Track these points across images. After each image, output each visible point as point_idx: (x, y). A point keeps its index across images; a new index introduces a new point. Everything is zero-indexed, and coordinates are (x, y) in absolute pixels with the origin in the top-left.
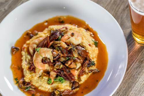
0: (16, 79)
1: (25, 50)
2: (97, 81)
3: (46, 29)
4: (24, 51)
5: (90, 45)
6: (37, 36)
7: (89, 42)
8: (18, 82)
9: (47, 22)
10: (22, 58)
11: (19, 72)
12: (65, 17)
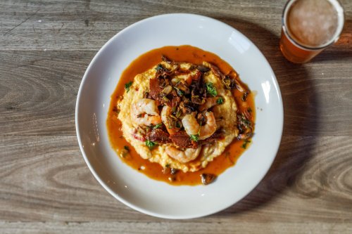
0: (244, 147)
1: (198, 164)
2: (178, 49)
3: (151, 160)
4: (201, 165)
5: (137, 90)
6: (170, 162)
7: (133, 93)
8: (248, 141)
9: (139, 169)
10: (212, 160)
11: (232, 151)
12: (118, 150)
